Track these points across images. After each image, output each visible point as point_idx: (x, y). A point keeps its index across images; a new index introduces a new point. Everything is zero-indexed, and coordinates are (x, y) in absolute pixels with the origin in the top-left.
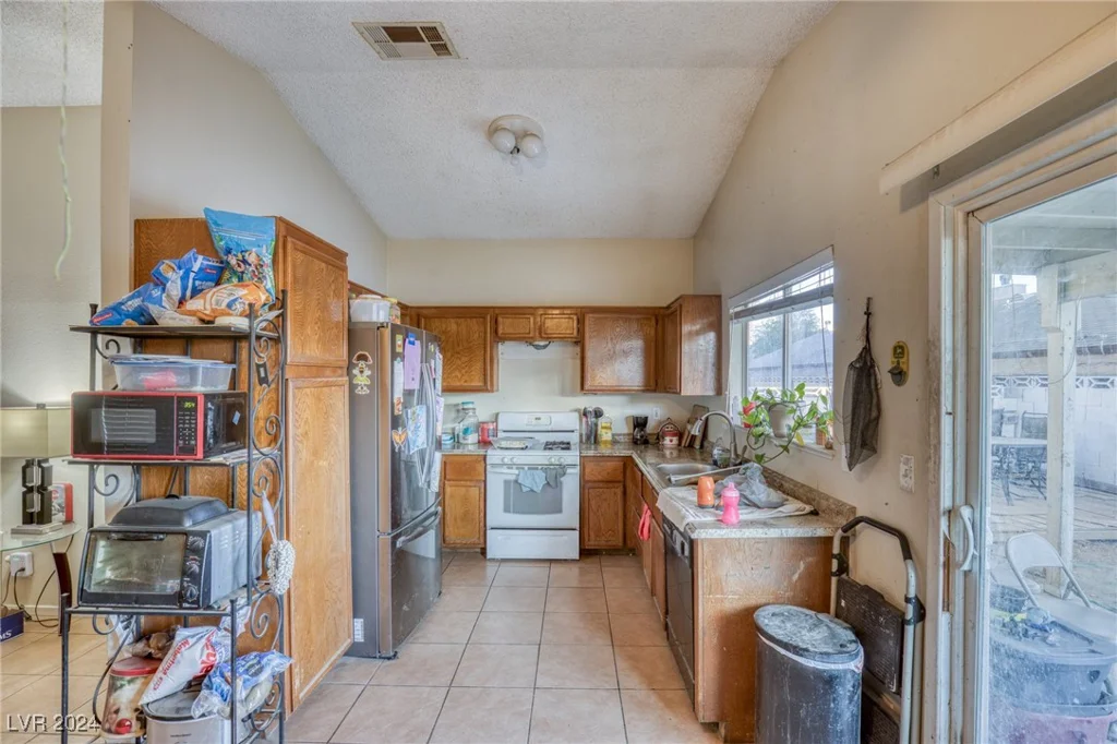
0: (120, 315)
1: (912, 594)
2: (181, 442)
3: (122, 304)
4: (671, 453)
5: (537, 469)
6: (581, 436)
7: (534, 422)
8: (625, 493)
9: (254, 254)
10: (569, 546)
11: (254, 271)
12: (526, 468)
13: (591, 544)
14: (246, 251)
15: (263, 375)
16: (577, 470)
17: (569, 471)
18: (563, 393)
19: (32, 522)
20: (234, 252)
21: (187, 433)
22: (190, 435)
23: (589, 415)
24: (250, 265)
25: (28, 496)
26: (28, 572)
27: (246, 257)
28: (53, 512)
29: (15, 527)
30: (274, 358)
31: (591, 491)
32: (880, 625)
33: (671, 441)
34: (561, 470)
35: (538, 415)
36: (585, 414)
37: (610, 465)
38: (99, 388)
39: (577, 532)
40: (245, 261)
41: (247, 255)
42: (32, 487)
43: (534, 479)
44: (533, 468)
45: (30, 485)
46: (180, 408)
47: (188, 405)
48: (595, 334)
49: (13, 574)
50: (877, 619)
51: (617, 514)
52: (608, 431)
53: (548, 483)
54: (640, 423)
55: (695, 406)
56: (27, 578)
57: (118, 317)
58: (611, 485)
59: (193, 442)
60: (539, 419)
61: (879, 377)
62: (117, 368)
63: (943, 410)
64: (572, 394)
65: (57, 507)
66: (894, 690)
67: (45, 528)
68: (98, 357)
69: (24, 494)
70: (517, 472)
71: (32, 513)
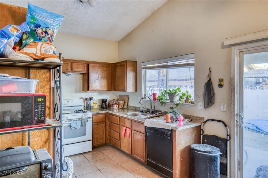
1: (229, 134)
2: (36, 118)
4: (117, 111)
5: (77, 120)
6: (84, 107)
7: (67, 103)
8: (106, 125)
9: (51, 30)
10: (88, 147)
11: (49, 38)
12: (72, 120)
13: (95, 144)
14: (48, 28)
15: (58, 85)
16: (91, 119)
17: (89, 120)
18: (76, 92)
20: (41, 27)
21: (40, 113)
22: (41, 114)
23: (88, 100)
24: (48, 34)
27: (48, 31)
30: (48, 78)
31: (95, 126)
32: (220, 143)
33: (117, 107)
34: (86, 119)
35: (68, 101)
36: (86, 99)
37: (101, 116)
39: (91, 141)
40: (46, 32)
41: (48, 29)
43: (77, 124)
44: (75, 120)
46: (36, 101)
47: (40, 100)
48: (93, 71)
50: (218, 142)
51: (103, 132)
52: (96, 105)
53: (82, 125)
54: (104, 101)
55: (120, 95)
58: (101, 123)
59: (43, 118)
60: (68, 102)
61: (213, 86)
63: (236, 93)
64: (80, 92)
66: (225, 156)
70: (70, 122)
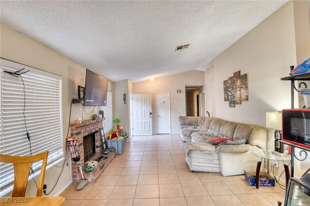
0: (306, 67)
3: (306, 61)
19: (277, 151)
25: (276, 142)
26: (277, 166)
28: (284, 149)
29: (273, 151)
38: (297, 107)
42: (278, 139)
45: (277, 138)
49: (273, 165)
56: (277, 168)
57: (305, 69)
62: (305, 97)
65: (286, 147)
67: (282, 154)
68: (295, 92)
69: (275, 141)
71: (278, 148)
